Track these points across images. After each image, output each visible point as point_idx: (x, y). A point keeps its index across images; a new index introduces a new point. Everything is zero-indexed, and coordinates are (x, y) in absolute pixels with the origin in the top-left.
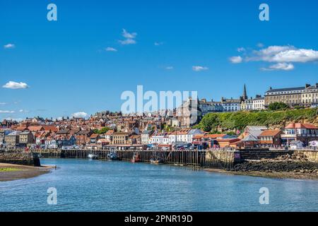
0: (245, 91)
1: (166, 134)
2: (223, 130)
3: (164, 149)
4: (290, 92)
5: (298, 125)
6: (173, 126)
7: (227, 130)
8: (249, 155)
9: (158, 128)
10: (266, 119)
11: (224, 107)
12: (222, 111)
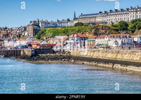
0: (75, 15)
1: (15, 41)
2: (46, 38)
3: (9, 49)
4: (91, 16)
5: (75, 35)
6: (25, 36)
7: (48, 38)
8: (41, 52)
9: (17, 37)
10: (68, 32)
11: (58, 25)
12: (57, 27)
